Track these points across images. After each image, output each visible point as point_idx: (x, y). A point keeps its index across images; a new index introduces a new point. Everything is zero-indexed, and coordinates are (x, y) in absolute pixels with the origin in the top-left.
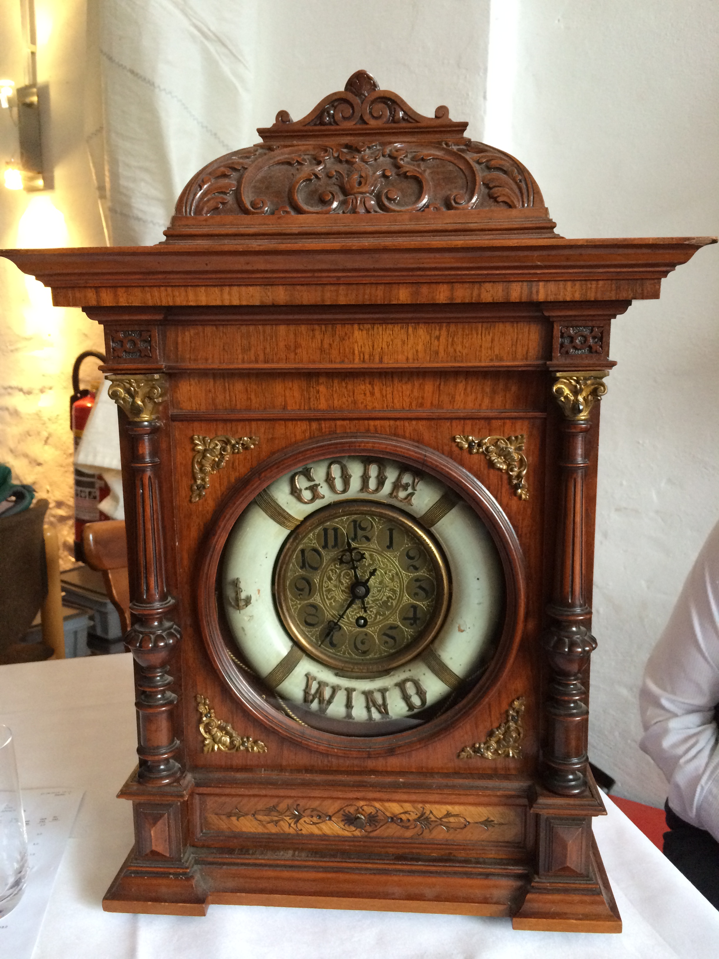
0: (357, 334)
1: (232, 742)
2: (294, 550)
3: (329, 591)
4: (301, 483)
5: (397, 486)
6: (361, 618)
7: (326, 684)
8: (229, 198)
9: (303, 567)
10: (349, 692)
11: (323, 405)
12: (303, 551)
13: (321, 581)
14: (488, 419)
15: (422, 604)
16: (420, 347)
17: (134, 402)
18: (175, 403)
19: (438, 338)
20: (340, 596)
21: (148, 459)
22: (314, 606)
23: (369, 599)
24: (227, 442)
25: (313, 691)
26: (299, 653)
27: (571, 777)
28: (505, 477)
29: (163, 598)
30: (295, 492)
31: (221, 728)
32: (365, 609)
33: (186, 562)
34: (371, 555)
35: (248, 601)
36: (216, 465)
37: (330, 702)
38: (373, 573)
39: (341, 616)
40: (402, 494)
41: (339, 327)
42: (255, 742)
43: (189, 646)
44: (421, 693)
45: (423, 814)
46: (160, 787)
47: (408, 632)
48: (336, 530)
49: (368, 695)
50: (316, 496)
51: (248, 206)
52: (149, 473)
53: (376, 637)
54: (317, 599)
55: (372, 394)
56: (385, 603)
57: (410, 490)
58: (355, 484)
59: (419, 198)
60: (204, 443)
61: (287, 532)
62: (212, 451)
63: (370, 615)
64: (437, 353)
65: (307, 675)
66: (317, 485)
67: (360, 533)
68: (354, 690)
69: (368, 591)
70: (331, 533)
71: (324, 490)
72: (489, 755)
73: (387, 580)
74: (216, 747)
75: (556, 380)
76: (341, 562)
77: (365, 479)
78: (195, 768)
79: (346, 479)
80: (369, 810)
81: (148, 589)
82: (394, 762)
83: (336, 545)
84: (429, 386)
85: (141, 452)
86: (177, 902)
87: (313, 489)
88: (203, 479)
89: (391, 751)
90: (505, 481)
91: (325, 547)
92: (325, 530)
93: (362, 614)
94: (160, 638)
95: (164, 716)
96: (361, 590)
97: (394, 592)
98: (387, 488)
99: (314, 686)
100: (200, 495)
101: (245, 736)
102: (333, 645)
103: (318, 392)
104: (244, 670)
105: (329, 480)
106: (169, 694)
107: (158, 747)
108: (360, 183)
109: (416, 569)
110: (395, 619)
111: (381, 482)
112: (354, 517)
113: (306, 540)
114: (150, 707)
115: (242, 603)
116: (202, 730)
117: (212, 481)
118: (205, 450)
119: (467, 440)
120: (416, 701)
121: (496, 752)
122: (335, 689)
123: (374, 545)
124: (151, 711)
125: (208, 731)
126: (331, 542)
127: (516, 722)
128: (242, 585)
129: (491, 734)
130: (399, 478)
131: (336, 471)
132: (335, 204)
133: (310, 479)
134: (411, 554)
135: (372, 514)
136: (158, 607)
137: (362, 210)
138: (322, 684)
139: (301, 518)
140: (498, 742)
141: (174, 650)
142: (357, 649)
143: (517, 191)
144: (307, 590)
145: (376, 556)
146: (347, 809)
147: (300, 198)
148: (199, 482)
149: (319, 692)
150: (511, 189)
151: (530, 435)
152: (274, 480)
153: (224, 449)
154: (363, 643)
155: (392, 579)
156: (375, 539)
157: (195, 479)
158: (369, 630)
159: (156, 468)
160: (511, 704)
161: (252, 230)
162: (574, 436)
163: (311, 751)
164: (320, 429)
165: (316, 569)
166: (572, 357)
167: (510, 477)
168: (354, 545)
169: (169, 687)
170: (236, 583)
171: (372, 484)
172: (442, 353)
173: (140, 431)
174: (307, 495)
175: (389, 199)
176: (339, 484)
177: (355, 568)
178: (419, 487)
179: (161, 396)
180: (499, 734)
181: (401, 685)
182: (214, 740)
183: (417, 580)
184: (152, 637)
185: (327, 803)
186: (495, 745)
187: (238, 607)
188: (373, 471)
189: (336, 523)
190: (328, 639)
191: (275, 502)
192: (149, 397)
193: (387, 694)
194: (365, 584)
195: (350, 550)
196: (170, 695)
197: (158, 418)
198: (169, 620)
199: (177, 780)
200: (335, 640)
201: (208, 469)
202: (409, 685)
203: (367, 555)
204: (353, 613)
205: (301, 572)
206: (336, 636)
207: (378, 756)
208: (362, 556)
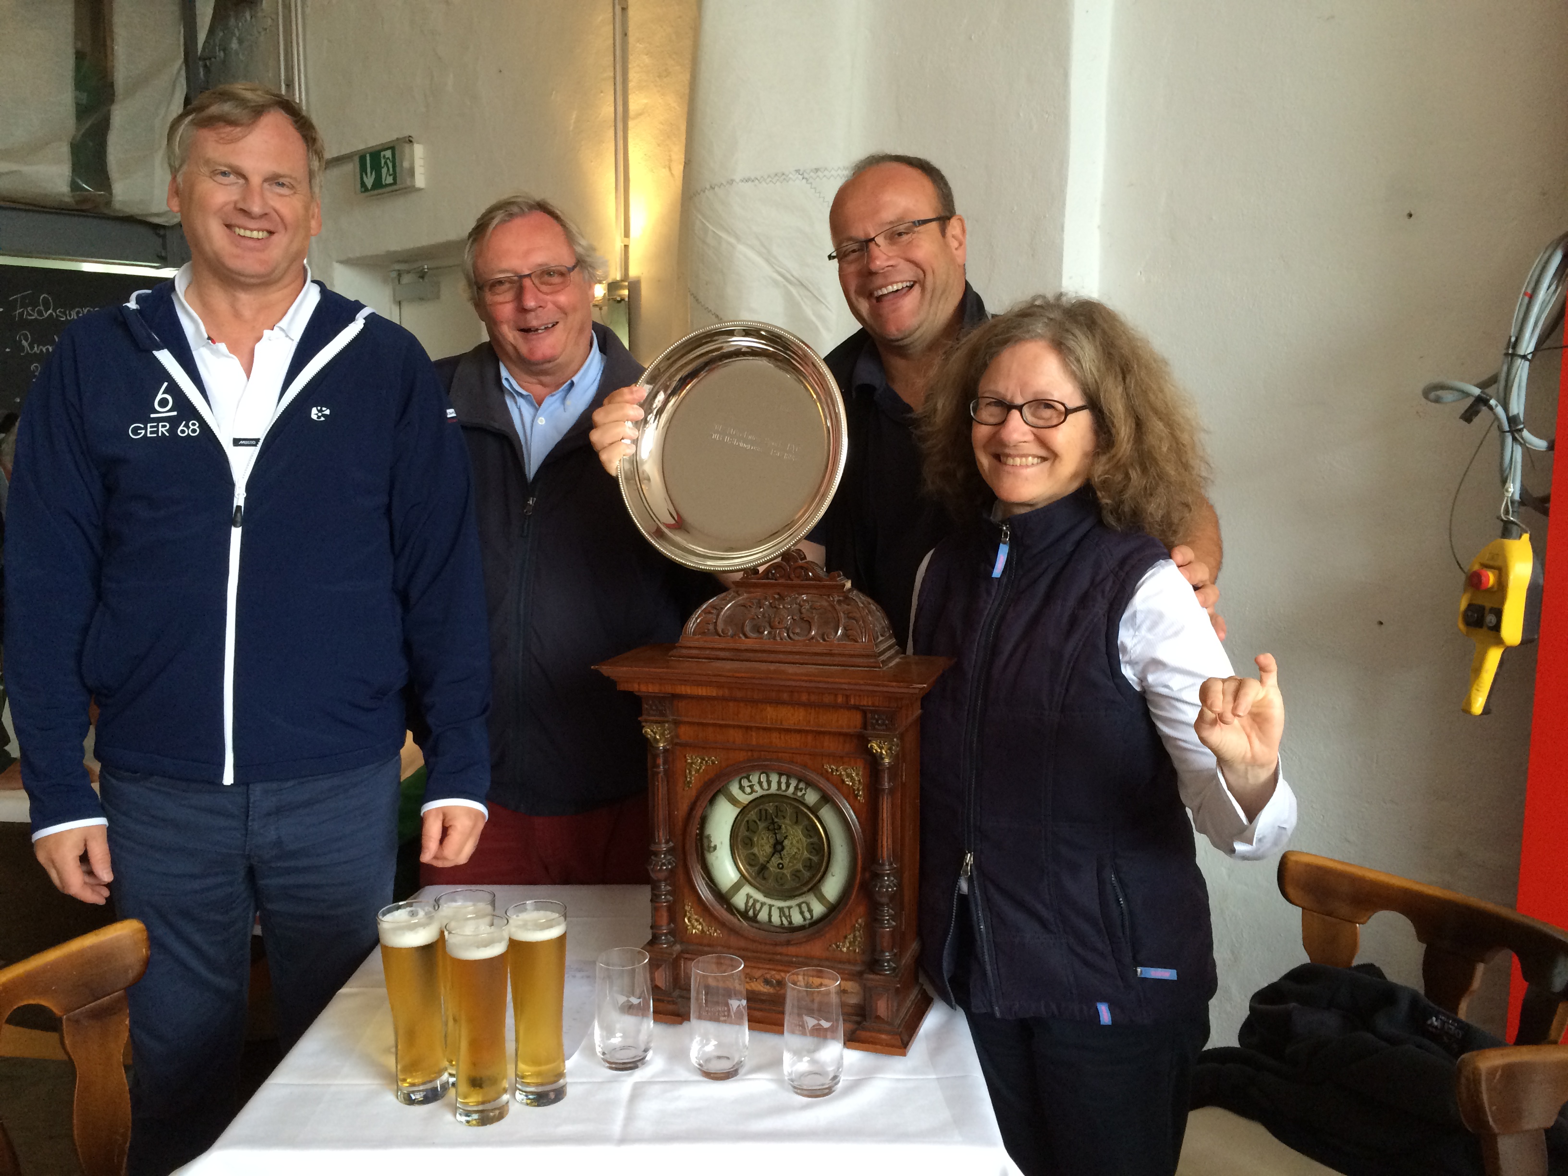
0: (769, 708)
1: (702, 929)
2: (743, 820)
3: (762, 846)
4: (745, 783)
5: (796, 788)
6: (780, 864)
7: (758, 901)
8: (711, 627)
9: (748, 830)
10: (771, 906)
11: (754, 742)
12: (748, 822)
13: (758, 839)
14: (842, 757)
15: (815, 859)
16: (801, 718)
17: (655, 737)
18: (677, 736)
19: (810, 714)
20: (768, 849)
21: (661, 767)
22: (754, 855)
23: (784, 852)
24: (703, 759)
25: (750, 904)
26: (744, 881)
27: (886, 964)
28: (851, 789)
29: (667, 842)
30: (742, 788)
31: (697, 920)
32: (781, 858)
33: (680, 824)
34: (786, 827)
35: (715, 848)
36: (697, 771)
37: (759, 911)
38: (786, 838)
39: (768, 862)
40: (800, 794)
41: (759, 704)
42: (715, 931)
43: (680, 871)
44: (810, 911)
45: (808, 983)
46: (661, 949)
47: (807, 874)
48: (766, 810)
49: (781, 909)
50: (753, 791)
51: (720, 632)
52: (662, 774)
53: (788, 876)
54: (755, 850)
55: (780, 738)
56: (794, 855)
57: (803, 792)
58: (774, 786)
59: (810, 630)
60: (692, 759)
61: (738, 810)
62: (695, 764)
63: (786, 861)
64: (810, 722)
65: (748, 895)
66: (753, 785)
67: (779, 813)
68: (773, 906)
69: (783, 848)
70: (763, 812)
71: (757, 787)
72: (845, 950)
73: (794, 842)
74: (694, 931)
75: (869, 741)
76: (769, 830)
77: (779, 783)
78: (682, 943)
79: (769, 783)
80: (778, 977)
81: (659, 836)
82: (792, 950)
83: (766, 819)
84: (810, 738)
85: (657, 762)
86: (666, 1015)
87: (751, 787)
88: (691, 778)
89: (788, 943)
90: (852, 791)
91: (760, 820)
92: (760, 810)
93: (780, 861)
94: (664, 864)
95: (665, 909)
96: (779, 847)
97: (799, 849)
98: (792, 789)
99: (751, 902)
100: (689, 787)
101: (709, 926)
102: (764, 878)
103: (752, 735)
104: (711, 887)
105: (760, 783)
106: (668, 897)
107: (662, 926)
108: (779, 623)
109: (811, 837)
110: (800, 866)
111: (788, 786)
112: (776, 804)
113: (749, 815)
114: (657, 902)
115: (712, 849)
116: (686, 920)
117: (695, 778)
118: (692, 763)
119: (830, 768)
120: (808, 915)
121: (848, 948)
122: (763, 904)
123: (787, 821)
124: (657, 904)
125: (689, 921)
126: (763, 817)
127: (859, 931)
128: (712, 839)
129: (846, 937)
130: (797, 785)
131: (763, 778)
132: (766, 633)
133: (750, 781)
134: (808, 828)
135: (786, 803)
136: (664, 847)
137: (778, 639)
138: (756, 901)
139: (746, 803)
140: (850, 943)
141: (672, 871)
142: (777, 881)
143: (860, 633)
144: (750, 845)
145: (789, 828)
146: (766, 976)
147: (747, 629)
148: (688, 779)
149: (754, 905)
150: (856, 632)
151: (864, 768)
152: (729, 782)
153: (701, 763)
154: (781, 879)
155: (798, 842)
156: (788, 818)
157: (686, 777)
158: (785, 871)
159: (665, 771)
160: (857, 921)
161: (720, 646)
162: (883, 771)
163: (746, 938)
164: (752, 756)
165: (755, 832)
166: (878, 730)
167: (854, 790)
168: (776, 820)
169: (668, 893)
170: (709, 837)
171: (783, 787)
172: (812, 722)
173: (659, 752)
174: (748, 790)
175: (794, 633)
176: (765, 785)
177: (775, 834)
178: (808, 790)
179: (669, 733)
180: (851, 937)
181: (799, 906)
182: (694, 927)
183: (812, 844)
184: (660, 863)
185: (755, 971)
186: (848, 945)
187: (709, 851)
188: (784, 779)
189: (766, 806)
190: (761, 874)
191: (731, 792)
192: (662, 735)
193: (791, 910)
194: (781, 843)
195: (773, 823)
196: (670, 898)
197: (667, 745)
198: (670, 855)
199: (671, 946)
200: (766, 875)
201: (693, 773)
202: (804, 905)
203: (783, 826)
204: (775, 860)
205: (747, 833)
206: (766, 874)
207: (781, 944)
208: (780, 827)
